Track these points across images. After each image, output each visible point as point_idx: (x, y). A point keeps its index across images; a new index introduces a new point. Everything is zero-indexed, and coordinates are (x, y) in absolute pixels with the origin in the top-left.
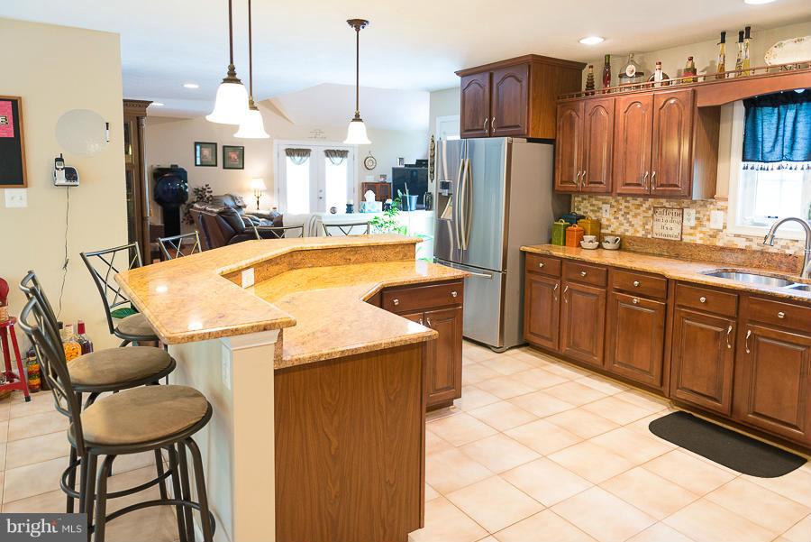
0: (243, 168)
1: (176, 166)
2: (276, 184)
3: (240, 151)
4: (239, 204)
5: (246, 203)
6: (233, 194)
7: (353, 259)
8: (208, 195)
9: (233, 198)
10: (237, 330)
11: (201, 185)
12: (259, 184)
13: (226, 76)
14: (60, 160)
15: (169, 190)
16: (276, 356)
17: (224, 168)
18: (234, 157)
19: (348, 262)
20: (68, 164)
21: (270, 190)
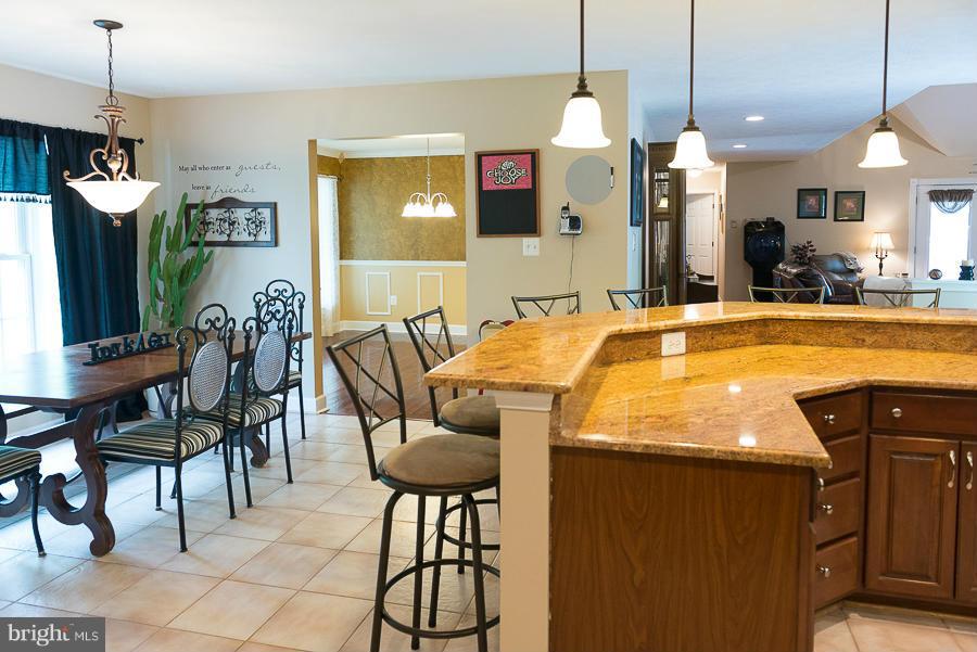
0: (862, 220)
1: (773, 219)
2: (911, 241)
3: (860, 197)
4: (851, 267)
5: (861, 266)
6: (843, 254)
7: (869, 340)
8: (809, 254)
9: (842, 259)
10: (493, 383)
11: (802, 242)
12: (886, 241)
13: (576, 90)
14: (566, 208)
15: (761, 247)
16: (552, 428)
17: (836, 220)
18: (852, 205)
19: (859, 343)
20: (573, 213)
21: (902, 249)
